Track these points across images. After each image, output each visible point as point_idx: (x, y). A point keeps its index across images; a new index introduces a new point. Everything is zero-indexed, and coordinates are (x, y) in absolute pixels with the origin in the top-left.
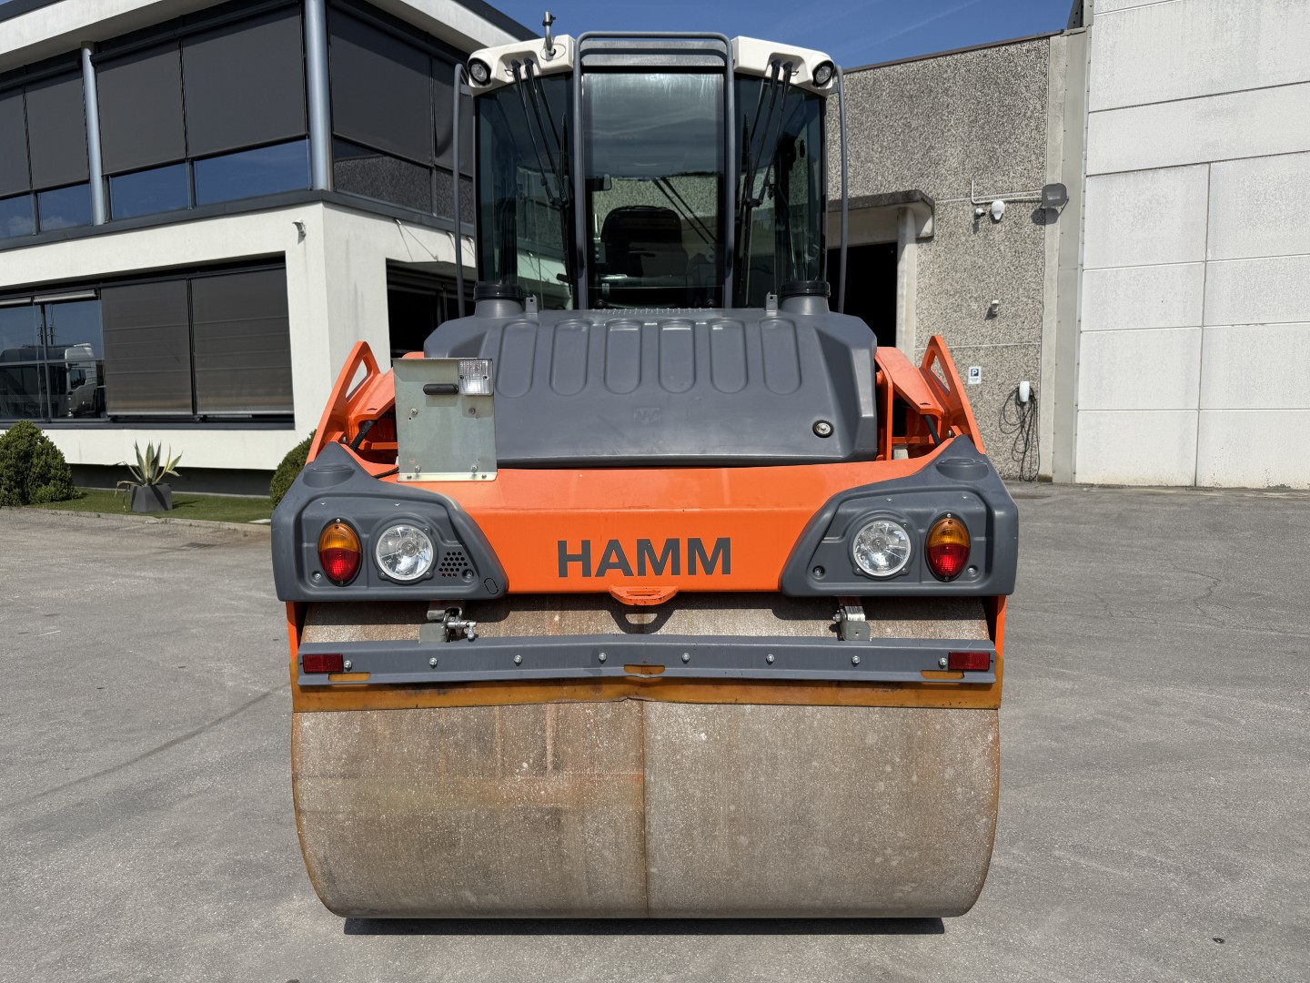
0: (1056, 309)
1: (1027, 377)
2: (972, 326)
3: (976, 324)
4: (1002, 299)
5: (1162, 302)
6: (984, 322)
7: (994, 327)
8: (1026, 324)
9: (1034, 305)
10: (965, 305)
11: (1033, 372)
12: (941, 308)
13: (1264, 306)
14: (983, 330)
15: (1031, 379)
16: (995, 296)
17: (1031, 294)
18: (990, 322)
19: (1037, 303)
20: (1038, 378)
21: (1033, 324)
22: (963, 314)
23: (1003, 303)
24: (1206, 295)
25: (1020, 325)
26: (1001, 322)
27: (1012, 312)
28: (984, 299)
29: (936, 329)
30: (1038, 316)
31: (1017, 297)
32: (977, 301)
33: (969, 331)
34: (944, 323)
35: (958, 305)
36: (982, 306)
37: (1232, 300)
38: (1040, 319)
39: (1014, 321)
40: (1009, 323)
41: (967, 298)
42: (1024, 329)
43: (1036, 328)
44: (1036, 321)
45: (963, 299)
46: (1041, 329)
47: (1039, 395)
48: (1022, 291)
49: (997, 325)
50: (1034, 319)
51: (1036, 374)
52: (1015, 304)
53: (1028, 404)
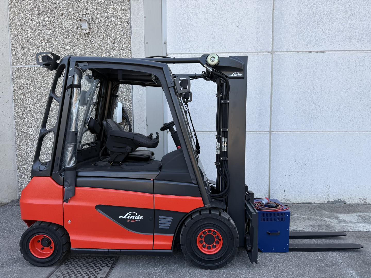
0: (143, 31)
1: (120, 97)
2: (65, 44)
3: (69, 43)
4: (92, 18)
5: (238, 26)
6: (77, 41)
7: (87, 47)
8: (116, 45)
9: (123, 25)
10: (58, 23)
11: (125, 93)
12: (35, 25)
13: (323, 34)
14: (76, 50)
15: (124, 100)
16: (85, 14)
17: (120, 14)
18: (83, 41)
19: (126, 24)
20: (130, 100)
21: (123, 45)
22: (56, 32)
23: (93, 22)
24: (274, 21)
25: (111, 46)
26: (92, 42)
27: (103, 32)
28: (75, 17)
29: (31, 47)
30: (127, 37)
31: (106, 17)
32: (69, 19)
33: (63, 50)
34: (38, 41)
35: (51, 22)
36: (74, 25)
37: (297, 27)
38: (129, 40)
39: (105, 41)
40: (101, 43)
41: (59, 16)
42: (114, 50)
43: (126, 49)
44: (126, 42)
45: (55, 16)
46: (130, 50)
47: (133, 117)
48: (111, 11)
49: (89, 44)
50: (124, 40)
51: (128, 96)
52: (105, 24)
53: (123, 125)
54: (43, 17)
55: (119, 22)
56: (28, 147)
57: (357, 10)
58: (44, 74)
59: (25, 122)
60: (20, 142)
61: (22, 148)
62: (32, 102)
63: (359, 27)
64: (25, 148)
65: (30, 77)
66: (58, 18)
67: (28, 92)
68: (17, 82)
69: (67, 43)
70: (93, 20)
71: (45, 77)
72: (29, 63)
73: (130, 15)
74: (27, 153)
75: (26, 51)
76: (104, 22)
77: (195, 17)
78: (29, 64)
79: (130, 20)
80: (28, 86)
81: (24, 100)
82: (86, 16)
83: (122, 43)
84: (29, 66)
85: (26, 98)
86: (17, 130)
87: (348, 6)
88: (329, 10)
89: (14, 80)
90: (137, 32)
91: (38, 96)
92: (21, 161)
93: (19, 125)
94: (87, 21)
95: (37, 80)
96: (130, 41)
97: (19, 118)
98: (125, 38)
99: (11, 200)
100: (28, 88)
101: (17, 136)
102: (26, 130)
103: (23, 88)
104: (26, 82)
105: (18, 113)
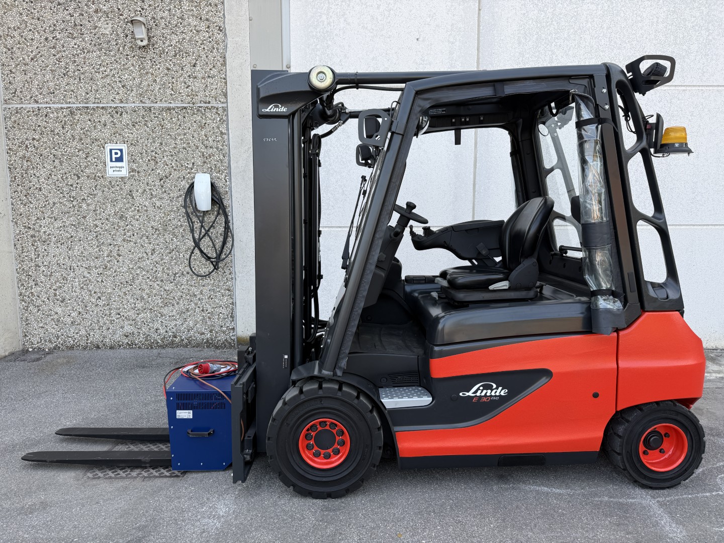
0: (247, 43)
1: (206, 165)
2: (104, 66)
3: (111, 63)
4: (154, 18)
5: (417, 39)
6: (125, 59)
7: (144, 72)
8: (198, 68)
9: (211, 33)
10: (89, 25)
11: (216, 158)
12: (46, 29)
13: (564, 57)
14: (125, 76)
15: (215, 170)
16: (140, 11)
17: (204, 12)
18: (136, 60)
19: (216, 31)
20: (225, 170)
21: (211, 69)
22: (86, 42)
23: (156, 25)
24: (481, 31)
25: (189, 70)
26: (155, 62)
27: (173, 45)
28: (122, 15)
29: (39, 70)
30: (219, 54)
31: (179, 16)
32: (110, 20)
33: (99, 76)
34: (52, 60)
35: (75, 25)
36: (120, 30)
37: (520, 43)
38: (221, 60)
39: (178, 62)
40: (170, 65)
41: (91, 13)
42: (196, 78)
43: (216, 77)
44: (216, 64)
45: (83, 13)
46: (225, 79)
47: (230, 200)
48: (189, 6)
49: (149, 67)
50: (213, 60)
51: (222, 162)
52: (177, 29)
53: (213, 214)
54: (61, 15)
55: (203, 26)
56: (39, 255)
57: (622, 15)
58: (65, 121)
59: (32, 208)
60: (23, 247)
61: (26, 258)
62: (43, 173)
63: (625, 45)
64: (33, 256)
65: (39, 126)
66: (90, 16)
67: (36, 153)
68: (14, 135)
69: (107, 64)
70: (154, 22)
71: (68, 127)
72: (35, 100)
73: (224, 14)
74: (37, 266)
75: (30, 78)
76: (176, 26)
77: (342, 20)
78: (37, 102)
79: (224, 23)
80: (36, 143)
81: (28, 169)
82: (141, 14)
83: (210, 66)
84: (36, 106)
85: (32, 165)
86: (16, 223)
87: (606, 8)
88: (575, 14)
89: (9, 131)
90: (238, 45)
91: (54, 161)
92: (26, 281)
93: (21, 215)
94: (144, 24)
95: (52, 131)
96: (225, 61)
97: (19, 203)
98: (215, 57)
99: (10, 351)
100: (34, 147)
101: (18, 235)
102: (33, 224)
103: (27, 146)
104: (30, 134)
105: (18, 193)
